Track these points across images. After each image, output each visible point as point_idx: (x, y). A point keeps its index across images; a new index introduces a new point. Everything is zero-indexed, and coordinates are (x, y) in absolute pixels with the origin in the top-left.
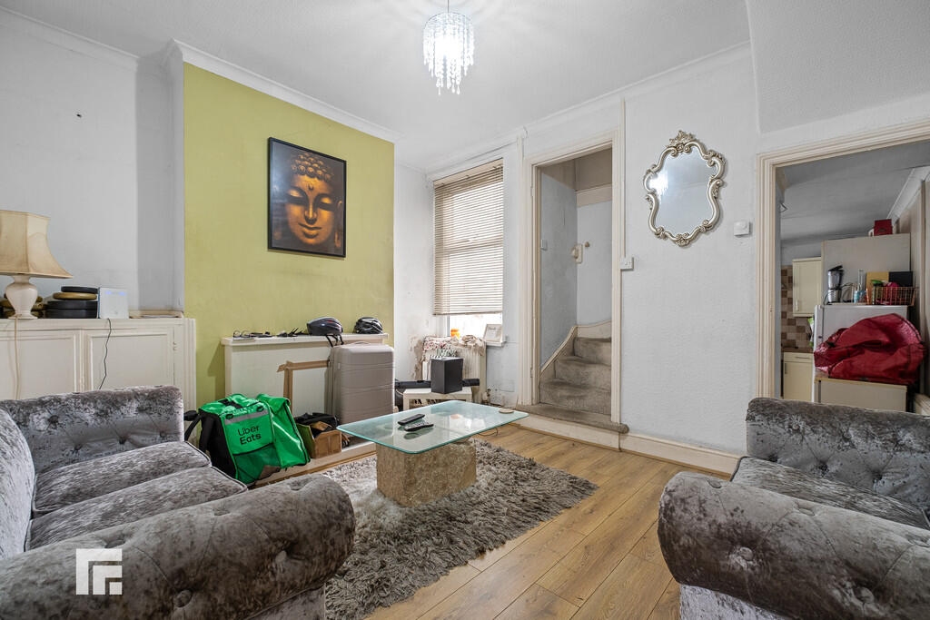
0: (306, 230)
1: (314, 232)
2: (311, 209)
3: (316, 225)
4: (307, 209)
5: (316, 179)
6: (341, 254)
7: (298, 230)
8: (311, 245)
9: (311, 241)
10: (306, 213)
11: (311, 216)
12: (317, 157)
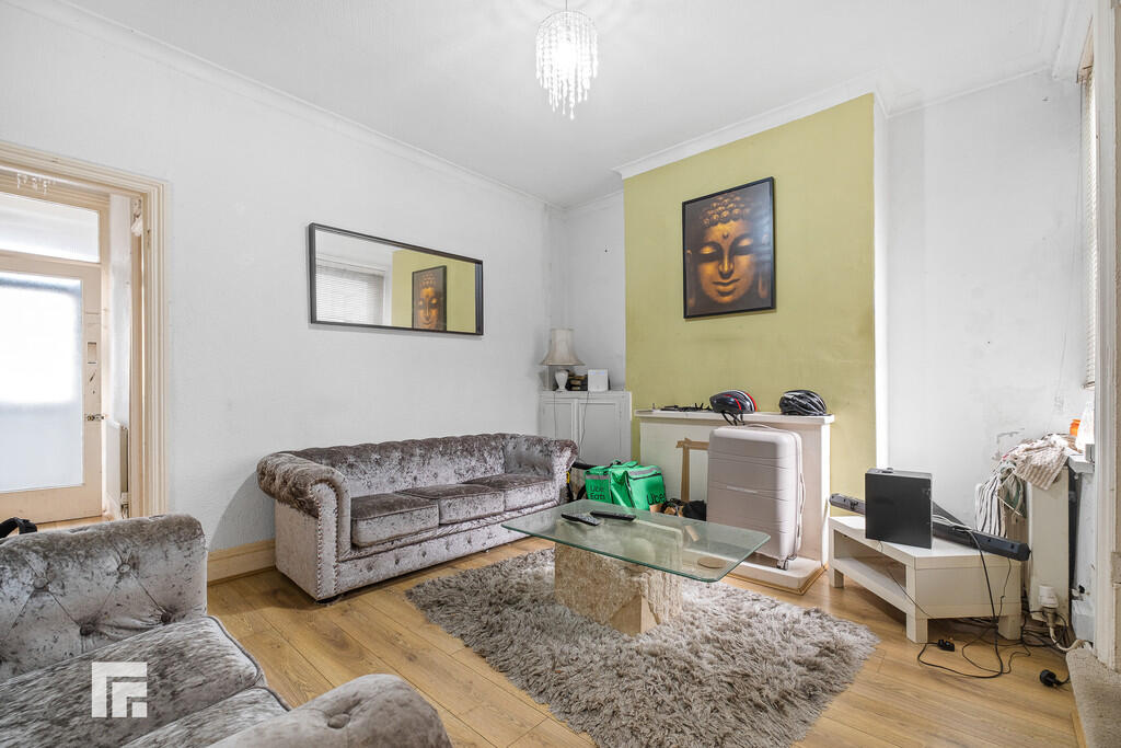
0: (721, 288)
1: (730, 287)
2: (726, 261)
3: (733, 277)
4: (722, 263)
5: (732, 222)
6: (770, 305)
7: (711, 291)
8: (727, 304)
9: (727, 299)
10: (721, 267)
11: (726, 269)
12: (731, 194)
